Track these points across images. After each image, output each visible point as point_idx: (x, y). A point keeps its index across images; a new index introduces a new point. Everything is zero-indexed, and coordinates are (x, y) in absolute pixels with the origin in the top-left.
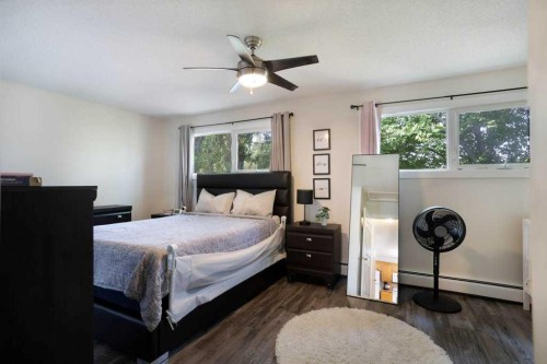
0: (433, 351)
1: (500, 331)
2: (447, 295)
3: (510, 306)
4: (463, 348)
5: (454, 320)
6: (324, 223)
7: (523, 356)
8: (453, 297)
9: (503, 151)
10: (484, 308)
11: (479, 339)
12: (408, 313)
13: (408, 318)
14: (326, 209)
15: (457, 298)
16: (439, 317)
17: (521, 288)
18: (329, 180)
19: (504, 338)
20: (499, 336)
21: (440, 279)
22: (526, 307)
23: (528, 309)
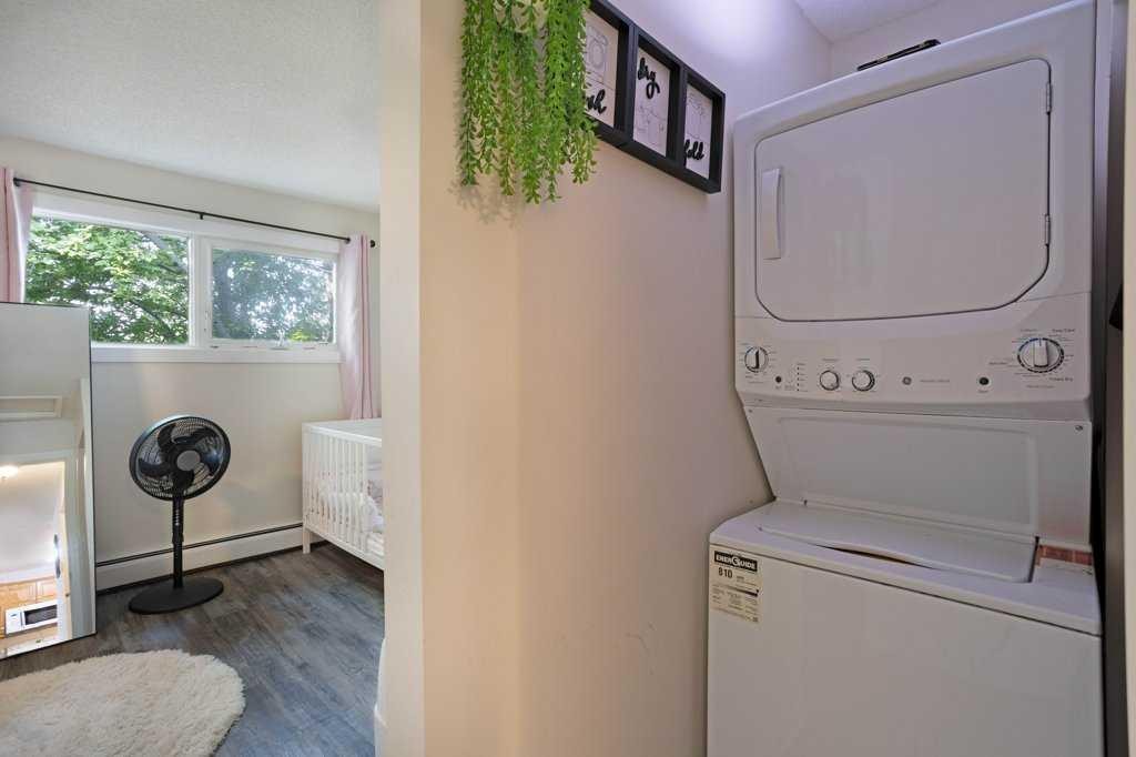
0: (193, 666)
1: (279, 593)
2: (195, 577)
3: (288, 556)
4: (237, 639)
5: (215, 608)
7: (309, 608)
8: (206, 575)
9: (259, 316)
10: (256, 573)
11: (257, 616)
12: (124, 638)
13: (126, 645)
15: (213, 575)
16: (189, 616)
17: (300, 525)
19: (287, 598)
20: (280, 600)
21: (184, 552)
22: (306, 550)
23: (308, 551)
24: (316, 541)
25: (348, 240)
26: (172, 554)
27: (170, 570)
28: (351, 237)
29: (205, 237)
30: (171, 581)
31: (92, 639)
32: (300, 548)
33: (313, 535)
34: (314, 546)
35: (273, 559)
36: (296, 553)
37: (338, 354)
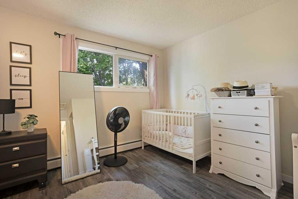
3: (138, 150)
5: (129, 166)
6: (31, 129)
7: (159, 168)
10: (133, 155)
11: (144, 170)
14: (31, 117)
16: (122, 168)
17: (141, 140)
18: (30, 90)
19: (148, 164)
20: (147, 164)
21: (117, 147)
22: (143, 148)
23: (144, 149)
24: (146, 145)
25: (152, 56)
26: (114, 147)
27: (114, 152)
28: (153, 55)
29: (117, 55)
30: (114, 156)
31: (99, 174)
32: (141, 147)
33: (145, 143)
34: (145, 147)
35: (135, 151)
36: (140, 149)
37: (149, 89)
